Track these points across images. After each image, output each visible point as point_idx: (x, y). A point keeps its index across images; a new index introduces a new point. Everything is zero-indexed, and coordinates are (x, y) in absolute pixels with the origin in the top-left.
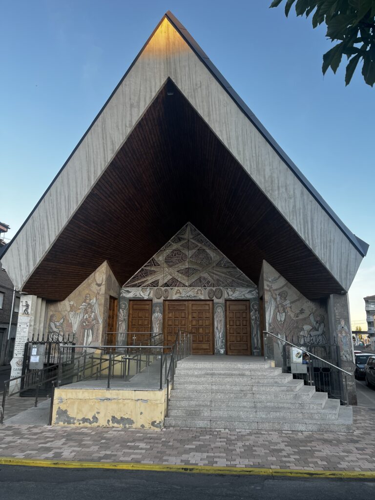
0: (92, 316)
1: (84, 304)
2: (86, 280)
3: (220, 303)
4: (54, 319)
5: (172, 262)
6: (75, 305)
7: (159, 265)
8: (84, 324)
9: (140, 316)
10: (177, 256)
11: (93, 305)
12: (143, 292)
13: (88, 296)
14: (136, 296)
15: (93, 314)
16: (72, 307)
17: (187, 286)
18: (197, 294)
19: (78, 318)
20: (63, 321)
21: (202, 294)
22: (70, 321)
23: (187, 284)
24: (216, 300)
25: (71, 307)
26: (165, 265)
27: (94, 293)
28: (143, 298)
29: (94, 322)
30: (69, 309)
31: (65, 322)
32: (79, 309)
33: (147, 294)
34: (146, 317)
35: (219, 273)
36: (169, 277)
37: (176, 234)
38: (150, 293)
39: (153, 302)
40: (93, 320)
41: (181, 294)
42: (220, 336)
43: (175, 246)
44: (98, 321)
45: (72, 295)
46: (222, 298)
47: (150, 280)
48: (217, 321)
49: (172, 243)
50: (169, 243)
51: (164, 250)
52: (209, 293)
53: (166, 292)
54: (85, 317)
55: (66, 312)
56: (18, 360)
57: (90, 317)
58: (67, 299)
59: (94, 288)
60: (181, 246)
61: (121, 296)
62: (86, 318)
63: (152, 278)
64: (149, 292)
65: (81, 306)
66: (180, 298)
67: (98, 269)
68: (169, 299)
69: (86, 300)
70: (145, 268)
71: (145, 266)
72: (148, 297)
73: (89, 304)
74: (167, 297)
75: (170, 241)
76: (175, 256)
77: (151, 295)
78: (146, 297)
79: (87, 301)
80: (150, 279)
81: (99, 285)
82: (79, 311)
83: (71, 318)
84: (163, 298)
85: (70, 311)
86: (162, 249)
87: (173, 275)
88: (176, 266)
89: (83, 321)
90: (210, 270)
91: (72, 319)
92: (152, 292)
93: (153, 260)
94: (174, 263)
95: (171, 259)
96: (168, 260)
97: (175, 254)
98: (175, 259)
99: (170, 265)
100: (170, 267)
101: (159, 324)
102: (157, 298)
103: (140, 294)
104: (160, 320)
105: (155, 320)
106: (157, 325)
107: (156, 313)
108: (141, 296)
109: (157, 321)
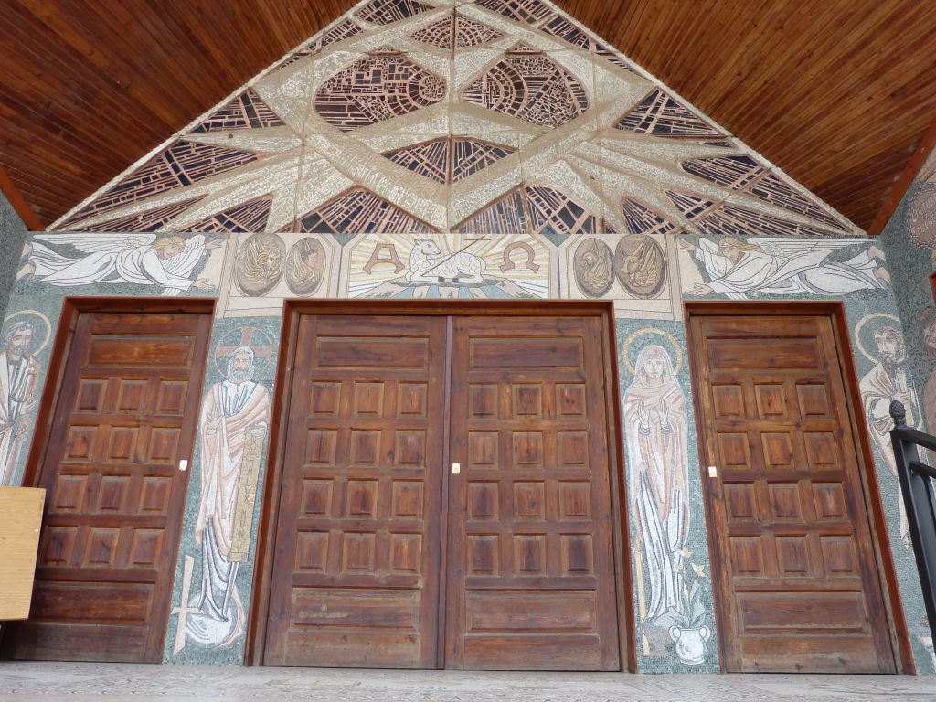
3: (655, 324)
5: (354, 108)
7: (282, 124)
10: (384, 81)
12: (161, 256)
14: (116, 275)
17: (437, 231)
18: (502, 269)
21: (536, 269)
23: (440, 220)
24: (626, 306)
28: (161, 288)
33: (187, 269)
35: (632, 163)
36: (336, 183)
38: (203, 261)
41: (399, 267)
42: (673, 538)
43: (379, 37)
46: (665, 293)
47: (217, 195)
48: (644, 433)
50: (348, 21)
51: (317, 54)
52: (582, 267)
60: (409, 36)
61: (20, 275)
63: (230, 189)
64: (197, 254)
66: (397, 293)
68: (320, 294)
70: (200, 138)
71: (199, 130)
72: (186, 284)
74: (313, 287)
76: (378, 81)
77: (212, 276)
78: (175, 287)
80: (220, 193)
84: (281, 291)
87: (360, 172)
88: (382, 127)
90: (581, 148)
92: (217, 256)
93: (250, 97)
94: (369, 115)
95: (350, 98)
96: (332, 100)
97: (377, 73)
98: (374, 95)
99: (347, 123)
100: (345, 131)
101: (240, 454)
102: (247, 291)
103: (141, 266)
104: (253, 426)
105: (215, 424)
106: (227, 458)
107: (226, 383)
108: (149, 277)
109: (228, 432)
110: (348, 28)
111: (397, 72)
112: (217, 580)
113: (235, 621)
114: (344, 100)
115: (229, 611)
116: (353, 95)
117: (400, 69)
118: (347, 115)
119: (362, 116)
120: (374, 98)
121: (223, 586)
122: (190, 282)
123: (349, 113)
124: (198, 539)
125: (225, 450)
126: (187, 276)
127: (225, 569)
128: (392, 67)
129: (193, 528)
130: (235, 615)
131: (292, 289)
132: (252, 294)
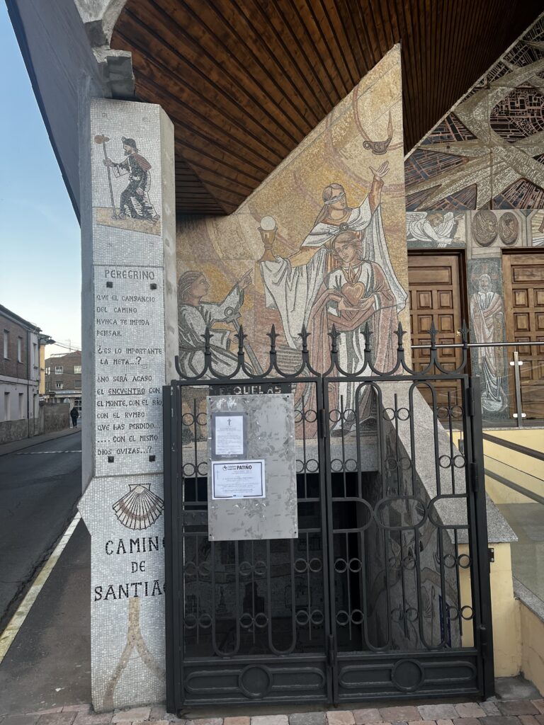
0: (363, 279)
1: (320, 227)
2: (321, 127)
4: (196, 293)
5: (513, 126)
6: (284, 233)
7: (475, 137)
8: (333, 311)
9: (423, 305)
10: (527, 108)
11: (363, 233)
12: (432, 225)
13: (336, 193)
14: (410, 236)
15: (366, 266)
16: (270, 240)
19: (302, 288)
20: (241, 301)
22: (269, 301)
25: (265, 240)
26: (495, 137)
27: (359, 179)
28: (434, 242)
29: (373, 301)
30: (258, 250)
31: (249, 304)
32: (302, 249)
33: (448, 231)
34: (442, 307)
36: (512, 177)
37: (521, 38)
38: (455, 227)
39: (469, 256)
40: (366, 295)
43: (522, 75)
44: (389, 297)
45: (264, 191)
47: (448, 186)
49: (511, 66)
50: (500, 63)
51: (488, 87)
53: (507, 223)
54: (332, 283)
55: (249, 264)
56: (121, 488)
57: (353, 280)
58: (244, 208)
59: (358, 159)
60: (539, 74)
62: (339, 288)
63: (454, 182)
64: (451, 223)
65: (311, 239)
67: (366, 81)
68: (518, 244)
69: (327, 210)
70: (429, 147)
71: (427, 142)
72: (449, 241)
73: (344, 227)
74: (514, 241)
75: (501, 59)
76: (523, 107)
77: (461, 236)
78: (444, 242)
79: (334, 214)
81: (379, 148)
82: (304, 258)
83: (273, 288)
84: (499, 244)
85: (265, 258)
86: (477, 84)
87: (525, 170)
88: (531, 139)
89: (323, 302)
91: (279, 291)
92: (462, 225)
93: (452, 118)
94: (522, 131)
95: (510, 119)
96: (500, 120)
97: (522, 101)
98: (524, 117)
99: (510, 136)
100: (511, 142)
101: (493, 328)
102: (481, 244)
103: (423, 231)
104: (496, 314)
105: (478, 314)
106: (487, 330)
107: (479, 293)
108: (429, 237)
109: (485, 317)
110: (501, 68)
111: (534, 101)
112: (492, 385)
113: (503, 401)
114: (506, 120)
115: (500, 398)
116: (511, 117)
117: (535, 99)
118: (509, 131)
119: (518, 131)
120: (523, 119)
121: (496, 387)
122: (451, 240)
123: (511, 130)
124: (480, 367)
125: (485, 326)
126: (449, 236)
127: (495, 379)
128: (530, 97)
129: (477, 362)
130: (503, 399)
131: (504, 242)
132: (484, 245)
